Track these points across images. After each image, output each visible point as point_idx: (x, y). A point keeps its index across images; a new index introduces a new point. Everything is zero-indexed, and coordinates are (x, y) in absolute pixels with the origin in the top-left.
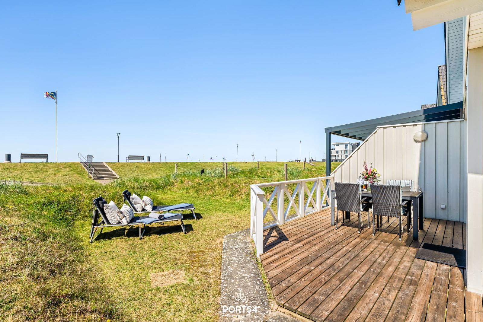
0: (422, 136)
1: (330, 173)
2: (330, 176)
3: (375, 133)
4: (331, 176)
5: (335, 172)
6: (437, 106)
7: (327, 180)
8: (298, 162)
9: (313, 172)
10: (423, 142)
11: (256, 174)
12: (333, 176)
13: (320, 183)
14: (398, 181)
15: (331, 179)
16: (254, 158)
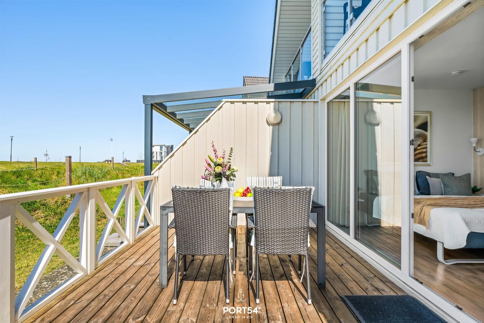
0: (275, 118)
1: (151, 170)
2: (151, 175)
3: (207, 121)
4: (153, 174)
5: (159, 169)
6: (292, 80)
7: (146, 183)
8: (109, 162)
9: (124, 172)
10: (277, 126)
11: (30, 177)
12: (156, 174)
13: (133, 189)
14: (262, 178)
15: (154, 181)
16: (48, 158)
